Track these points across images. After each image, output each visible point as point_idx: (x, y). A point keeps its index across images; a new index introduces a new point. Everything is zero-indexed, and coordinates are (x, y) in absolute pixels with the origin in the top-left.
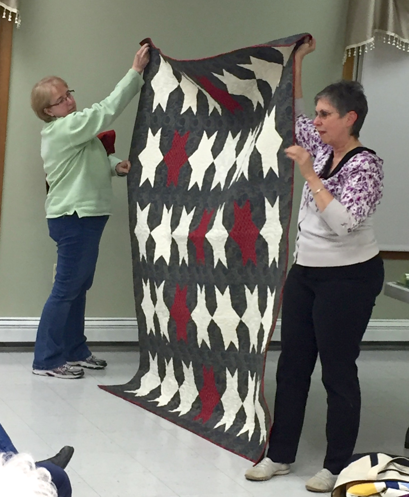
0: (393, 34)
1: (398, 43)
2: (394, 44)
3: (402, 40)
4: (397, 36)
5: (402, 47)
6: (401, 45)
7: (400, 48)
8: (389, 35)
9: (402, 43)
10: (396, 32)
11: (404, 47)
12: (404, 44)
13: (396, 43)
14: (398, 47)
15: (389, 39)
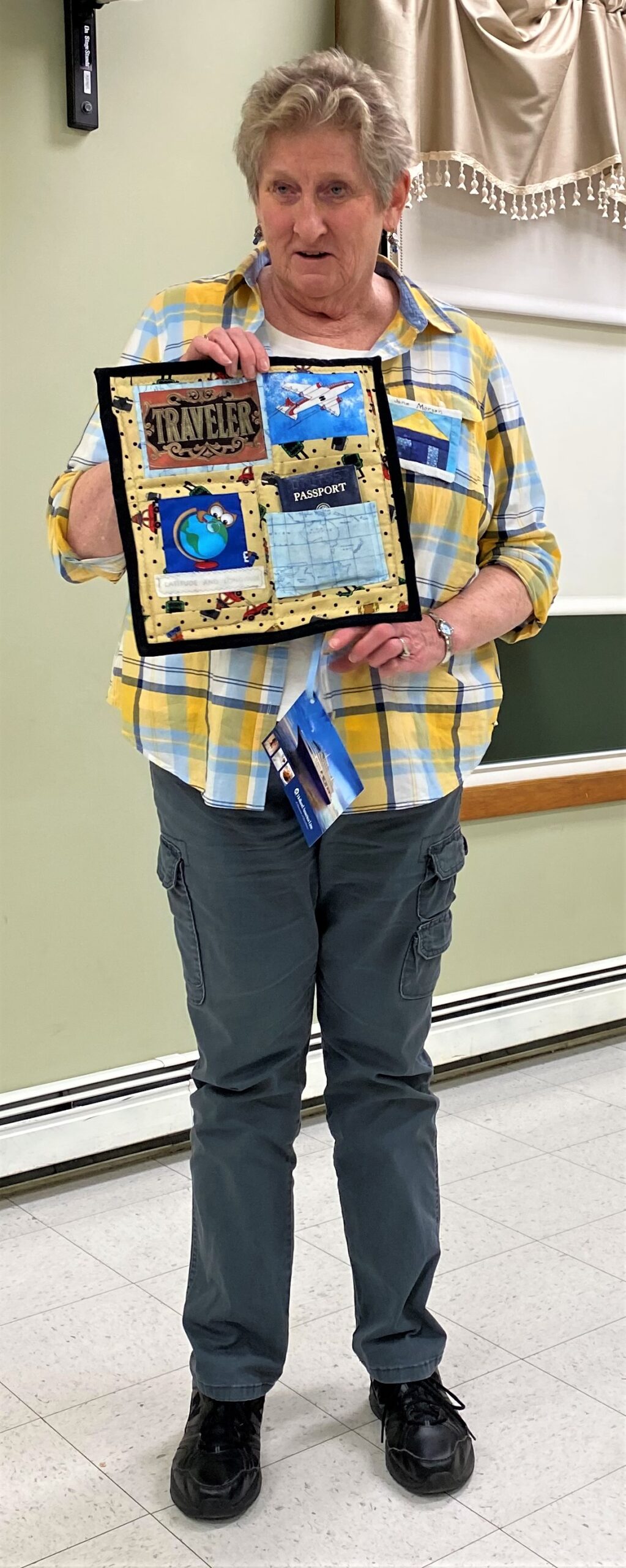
0: (470, 161)
1: (485, 190)
2: (474, 192)
3: (495, 181)
4: (480, 168)
5: (497, 204)
6: (494, 197)
7: (493, 207)
8: (459, 163)
9: (498, 191)
10: (479, 157)
11: (503, 204)
12: (503, 195)
13: (480, 189)
14: (485, 200)
15: (462, 176)
